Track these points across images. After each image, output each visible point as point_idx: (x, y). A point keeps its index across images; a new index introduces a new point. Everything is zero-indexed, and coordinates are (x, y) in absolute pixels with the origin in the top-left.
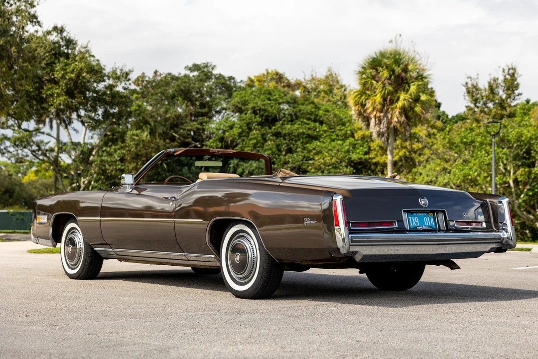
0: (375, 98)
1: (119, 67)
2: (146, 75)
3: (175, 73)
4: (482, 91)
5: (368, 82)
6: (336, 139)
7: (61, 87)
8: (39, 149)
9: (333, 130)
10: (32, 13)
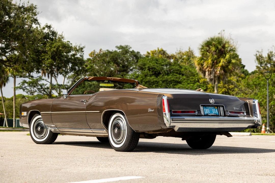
0: (208, 61)
1: (78, 45)
2: (96, 51)
3: (111, 50)
4: (264, 59)
5: (205, 53)
6: (190, 83)
7: (49, 55)
8: (42, 88)
9: (188, 79)
10: (35, 18)
